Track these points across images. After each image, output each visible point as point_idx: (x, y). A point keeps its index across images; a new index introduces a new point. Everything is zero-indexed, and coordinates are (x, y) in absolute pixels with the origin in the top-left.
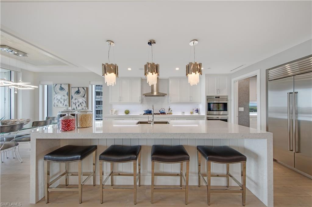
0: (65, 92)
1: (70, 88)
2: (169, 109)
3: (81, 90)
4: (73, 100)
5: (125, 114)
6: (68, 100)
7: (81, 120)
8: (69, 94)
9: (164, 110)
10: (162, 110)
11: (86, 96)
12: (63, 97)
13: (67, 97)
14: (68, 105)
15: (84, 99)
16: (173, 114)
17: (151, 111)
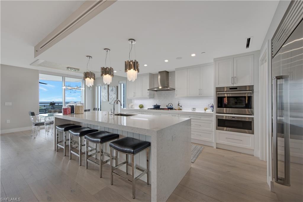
0: (106, 91)
1: (109, 88)
2: (178, 105)
3: (114, 89)
4: (110, 97)
5: (139, 108)
6: (108, 97)
8: (108, 92)
9: (171, 105)
10: (169, 105)
11: (116, 93)
12: (105, 95)
13: (107, 94)
14: (107, 100)
15: (116, 96)
16: (183, 111)
17: (160, 106)
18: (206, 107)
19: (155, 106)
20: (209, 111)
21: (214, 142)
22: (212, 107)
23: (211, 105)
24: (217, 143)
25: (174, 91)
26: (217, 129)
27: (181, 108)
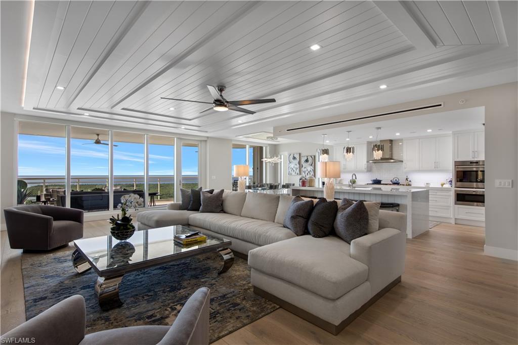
0: (297, 161)
1: (301, 157)
2: (407, 179)
3: (310, 159)
4: (303, 169)
5: (350, 184)
6: (299, 169)
7: (309, 182)
8: (299, 163)
9: (397, 180)
10: (395, 179)
11: (313, 164)
12: (295, 166)
13: (298, 166)
14: (299, 173)
15: (312, 168)
16: (413, 186)
17: (381, 181)
18: (443, 182)
19: (374, 180)
20: (447, 186)
21: (452, 217)
22: (451, 181)
23: (450, 179)
24: (456, 219)
25: (401, 163)
26: (456, 204)
27: (409, 183)
